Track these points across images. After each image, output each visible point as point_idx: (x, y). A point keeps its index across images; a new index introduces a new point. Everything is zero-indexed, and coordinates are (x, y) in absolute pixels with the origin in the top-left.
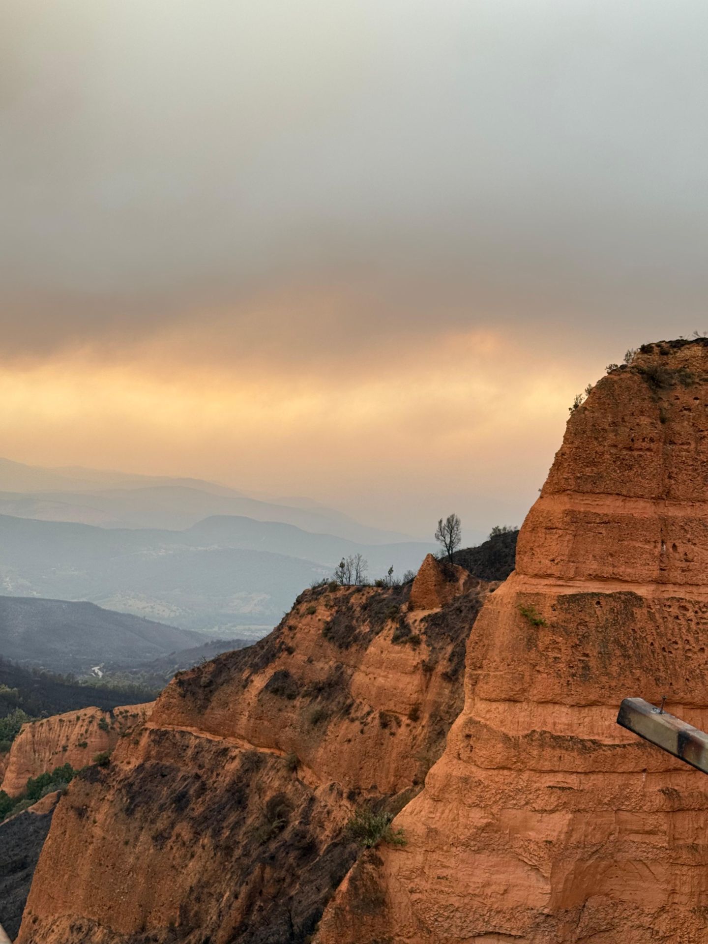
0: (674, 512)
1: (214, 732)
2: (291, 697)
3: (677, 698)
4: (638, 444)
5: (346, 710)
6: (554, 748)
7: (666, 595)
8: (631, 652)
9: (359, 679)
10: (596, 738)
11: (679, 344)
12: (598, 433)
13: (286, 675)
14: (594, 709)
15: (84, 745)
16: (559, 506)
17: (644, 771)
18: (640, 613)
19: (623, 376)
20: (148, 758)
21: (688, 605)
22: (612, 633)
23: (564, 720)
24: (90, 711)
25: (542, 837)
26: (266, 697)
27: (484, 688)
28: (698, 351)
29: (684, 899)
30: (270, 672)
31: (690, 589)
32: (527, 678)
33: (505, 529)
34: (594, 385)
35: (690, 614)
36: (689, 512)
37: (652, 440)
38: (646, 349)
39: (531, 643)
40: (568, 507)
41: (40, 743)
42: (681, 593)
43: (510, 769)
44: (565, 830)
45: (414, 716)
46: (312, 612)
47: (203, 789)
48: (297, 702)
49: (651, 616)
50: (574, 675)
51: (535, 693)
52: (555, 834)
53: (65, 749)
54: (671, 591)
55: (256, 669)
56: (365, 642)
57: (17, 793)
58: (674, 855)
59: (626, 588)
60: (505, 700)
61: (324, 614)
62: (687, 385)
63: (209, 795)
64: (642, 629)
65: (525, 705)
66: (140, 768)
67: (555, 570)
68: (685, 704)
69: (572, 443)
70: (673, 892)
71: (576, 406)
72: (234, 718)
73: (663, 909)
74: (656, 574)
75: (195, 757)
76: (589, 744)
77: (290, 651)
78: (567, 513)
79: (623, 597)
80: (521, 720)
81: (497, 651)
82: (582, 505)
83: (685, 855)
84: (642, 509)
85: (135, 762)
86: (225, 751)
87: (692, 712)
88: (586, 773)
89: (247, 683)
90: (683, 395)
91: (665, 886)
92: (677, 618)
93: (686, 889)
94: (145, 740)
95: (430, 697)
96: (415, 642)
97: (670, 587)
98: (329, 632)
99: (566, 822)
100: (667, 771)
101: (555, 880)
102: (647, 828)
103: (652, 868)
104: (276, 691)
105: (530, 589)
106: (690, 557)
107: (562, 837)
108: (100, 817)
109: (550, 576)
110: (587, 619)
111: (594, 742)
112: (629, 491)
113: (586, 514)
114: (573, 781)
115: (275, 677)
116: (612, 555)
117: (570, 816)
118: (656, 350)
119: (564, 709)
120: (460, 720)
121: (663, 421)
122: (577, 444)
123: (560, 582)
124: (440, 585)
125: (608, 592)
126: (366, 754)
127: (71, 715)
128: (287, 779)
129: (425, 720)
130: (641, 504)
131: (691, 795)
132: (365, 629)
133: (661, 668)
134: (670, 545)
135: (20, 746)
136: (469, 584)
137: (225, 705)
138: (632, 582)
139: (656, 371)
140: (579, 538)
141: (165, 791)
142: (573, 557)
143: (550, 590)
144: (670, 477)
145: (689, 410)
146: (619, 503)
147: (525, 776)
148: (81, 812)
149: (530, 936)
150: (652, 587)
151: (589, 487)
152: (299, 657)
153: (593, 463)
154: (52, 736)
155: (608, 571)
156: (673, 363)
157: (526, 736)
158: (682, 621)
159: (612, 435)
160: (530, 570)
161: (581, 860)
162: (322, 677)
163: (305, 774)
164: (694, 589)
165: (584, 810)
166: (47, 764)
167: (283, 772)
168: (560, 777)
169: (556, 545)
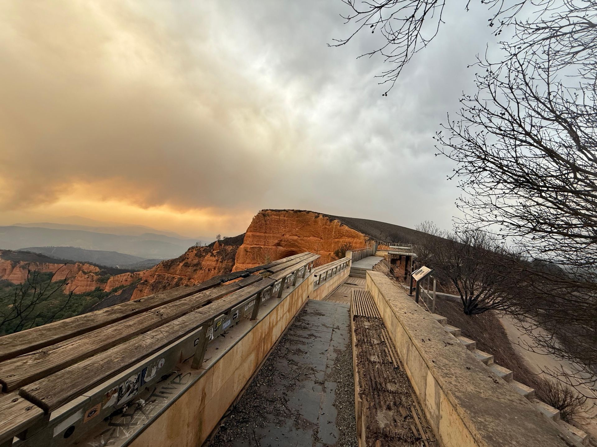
0: (266, 235)
1: (171, 274)
2: (189, 267)
4: (262, 225)
5: (201, 269)
7: (265, 247)
8: (260, 255)
9: (203, 263)
11: (267, 210)
12: (257, 223)
13: (187, 263)
15: (127, 280)
18: (262, 250)
19: (260, 214)
20: (156, 280)
22: (258, 253)
24: (128, 273)
26: (183, 267)
27: (239, 262)
28: (270, 211)
30: (184, 262)
32: (245, 260)
34: (256, 215)
35: (268, 250)
36: (268, 235)
37: (264, 224)
38: (263, 210)
39: (246, 254)
41: (116, 280)
42: (267, 247)
45: (215, 269)
46: (192, 251)
47: (169, 284)
48: (190, 268)
50: (252, 259)
51: (247, 262)
53: (122, 281)
55: (180, 262)
56: (205, 256)
57: (109, 291)
59: (260, 246)
60: (242, 263)
61: (195, 252)
62: (268, 216)
63: (171, 285)
64: (262, 252)
65: (245, 264)
66: (155, 282)
69: (252, 224)
71: (253, 219)
72: (176, 271)
74: (264, 244)
75: (167, 279)
77: (188, 258)
78: (252, 235)
81: (241, 256)
82: (254, 234)
84: (262, 234)
85: (153, 281)
86: (174, 277)
89: (179, 264)
90: (268, 218)
92: (266, 250)
94: (155, 276)
95: (218, 265)
96: (215, 256)
98: (196, 255)
104: (185, 266)
105: (246, 246)
106: (268, 241)
108: (145, 291)
109: (249, 244)
110: (254, 251)
112: (261, 232)
115: (185, 263)
116: (258, 241)
119: (251, 264)
120: (235, 267)
121: (265, 221)
122: (254, 224)
123: (251, 245)
124: (219, 246)
125: (258, 247)
126: (205, 276)
127: (124, 274)
128: (188, 282)
129: (217, 269)
132: (204, 254)
134: (266, 240)
135: (110, 281)
136: (224, 246)
137: (174, 269)
139: (264, 214)
140: (254, 239)
141: (161, 285)
142: (253, 241)
143: (249, 246)
144: (266, 230)
145: (269, 220)
146: (259, 233)
148: (141, 291)
150: (263, 246)
151: (254, 231)
152: (190, 260)
154: (118, 279)
155: (257, 243)
156: (266, 213)
160: (246, 243)
162: (195, 263)
163: (192, 280)
164: (269, 246)
166: (117, 285)
167: (187, 280)
169: (250, 239)
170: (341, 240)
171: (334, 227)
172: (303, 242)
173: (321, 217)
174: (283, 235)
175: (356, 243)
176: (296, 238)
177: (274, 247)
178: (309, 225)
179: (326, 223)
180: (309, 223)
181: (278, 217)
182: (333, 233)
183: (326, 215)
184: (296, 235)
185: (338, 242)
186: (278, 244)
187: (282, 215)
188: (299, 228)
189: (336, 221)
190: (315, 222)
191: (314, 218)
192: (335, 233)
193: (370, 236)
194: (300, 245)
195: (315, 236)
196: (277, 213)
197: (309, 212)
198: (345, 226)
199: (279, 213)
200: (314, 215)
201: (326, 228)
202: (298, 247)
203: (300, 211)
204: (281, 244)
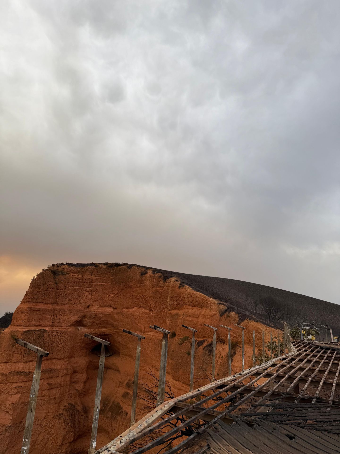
0: (57, 307)
3: (54, 357)
4: (49, 290)
6: (17, 375)
7: (53, 329)
8: (42, 346)
10: (30, 371)
11: (62, 264)
14: (30, 362)
16: (26, 306)
17: (43, 379)
18: (46, 335)
19: (47, 272)
21: (59, 332)
23: (21, 367)
25: (11, 402)
28: (66, 266)
29: (51, 414)
31: (60, 327)
32: (11, 355)
33: (9, 312)
34: (39, 273)
35: (59, 334)
36: (61, 307)
37: (53, 288)
38: (53, 265)
39: (14, 345)
40: (28, 306)
42: (57, 329)
43: (3, 383)
44: (18, 399)
49: (49, 335)
50: (25, 353)
51: (13, 360)
52: (15, 401)
54: (55, 328)
58: (49, 402)
59: (42, 328)
60: (4, 363)
62: (63, 275)
64: (46, 339)
65: (10, 364)
67: (23, 324)
68: (56, 359)
69: (31, 289)
70: (48, 412)
71: (33, 279)
73: (45, 418)
74: (51, 324)
76: (28, 373)
78: (28, 308)
79: (41, 330)
80: (8, 368)
81: (3, 348)
82: (32, 306)
83: (52, 401)
84: (49, 307)
87: (57, 361)
88: (26, 382)
90: (62, 277)
91: (46, 411)
92: (56, 335)
93: (52, 411)
97: (54, 327)
99: (19, 397)
100: (49, 378)
101: (13, 415)
102: (42, 395)
103: (43, 407)
105: (15, 330)
106: (60, 319)
107: (17, 401)
109: (21, 325)
110: (31, 337)
111: (29, 372)
112: (46, 302)
113: (33, 308)
114: (22, 384)
116: (39, 319)
117: (20, 395)
118: (56, 266)
119: (22, 364)
121: (56, 284)
122: (32, 289)
123: (24, 327)
125: (37, 329)
130: (49, 305)
131: (55, 384)
133: (50, 349)
134: (55, 316)
138: (44, 326)
139: (55, 271)
140: (31, 315)
142: (28, 320)
143: (21, 329)
144: (57, 298)
145: (63, 281)
146: (43, 305)
147: (8, 385)
149: (4, 434)
150: (50, 328)
151: (35, 301)
153: (37, 294)
155: (38, 323)
156: (60, 269)
157: (9, 373)
158: (57, 336)
159: (42, 287)
160: (16, 324)
161: (22, 407)
164: (61, 328)
165: (25, 393)
168: (18, 384)
169: (24, 317)
170: (181, 312)
171: (170, 288)
172: (121, 317)
173: (150, 273)
174: (88, 307)
175: (205, 316)
176: (109, 310)
177: (70, 329)
178: (131, 287)
179: (158, 282)
180: (131, 284)
181: (80, 276)
182: (168, 300)
183: (158, 271)
184: (110, 306)
185: (177, 315)
186: (79, 323)
187: (88, 273)
188: (115, 292)
189: (173, 279)
190: (141, 282)
191: (138, 275)
192: (171, 300)
193: (228, 304)
194: (116, 323)
195: (141, 307)
196: (80, 269)
197: (131, 266)
198: (187, 286)
199: (82, 269)
200: (139, 271)
201: (157, 291)
202: (114, 327)
203: (117, 265)
204: (84, 323)
